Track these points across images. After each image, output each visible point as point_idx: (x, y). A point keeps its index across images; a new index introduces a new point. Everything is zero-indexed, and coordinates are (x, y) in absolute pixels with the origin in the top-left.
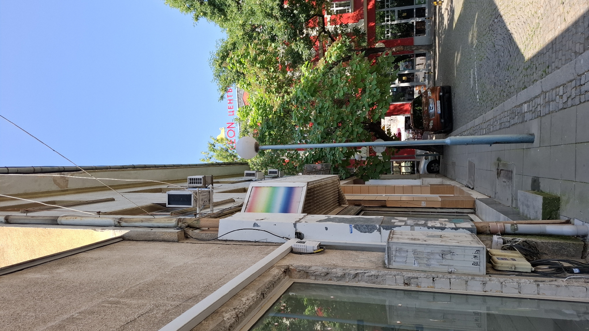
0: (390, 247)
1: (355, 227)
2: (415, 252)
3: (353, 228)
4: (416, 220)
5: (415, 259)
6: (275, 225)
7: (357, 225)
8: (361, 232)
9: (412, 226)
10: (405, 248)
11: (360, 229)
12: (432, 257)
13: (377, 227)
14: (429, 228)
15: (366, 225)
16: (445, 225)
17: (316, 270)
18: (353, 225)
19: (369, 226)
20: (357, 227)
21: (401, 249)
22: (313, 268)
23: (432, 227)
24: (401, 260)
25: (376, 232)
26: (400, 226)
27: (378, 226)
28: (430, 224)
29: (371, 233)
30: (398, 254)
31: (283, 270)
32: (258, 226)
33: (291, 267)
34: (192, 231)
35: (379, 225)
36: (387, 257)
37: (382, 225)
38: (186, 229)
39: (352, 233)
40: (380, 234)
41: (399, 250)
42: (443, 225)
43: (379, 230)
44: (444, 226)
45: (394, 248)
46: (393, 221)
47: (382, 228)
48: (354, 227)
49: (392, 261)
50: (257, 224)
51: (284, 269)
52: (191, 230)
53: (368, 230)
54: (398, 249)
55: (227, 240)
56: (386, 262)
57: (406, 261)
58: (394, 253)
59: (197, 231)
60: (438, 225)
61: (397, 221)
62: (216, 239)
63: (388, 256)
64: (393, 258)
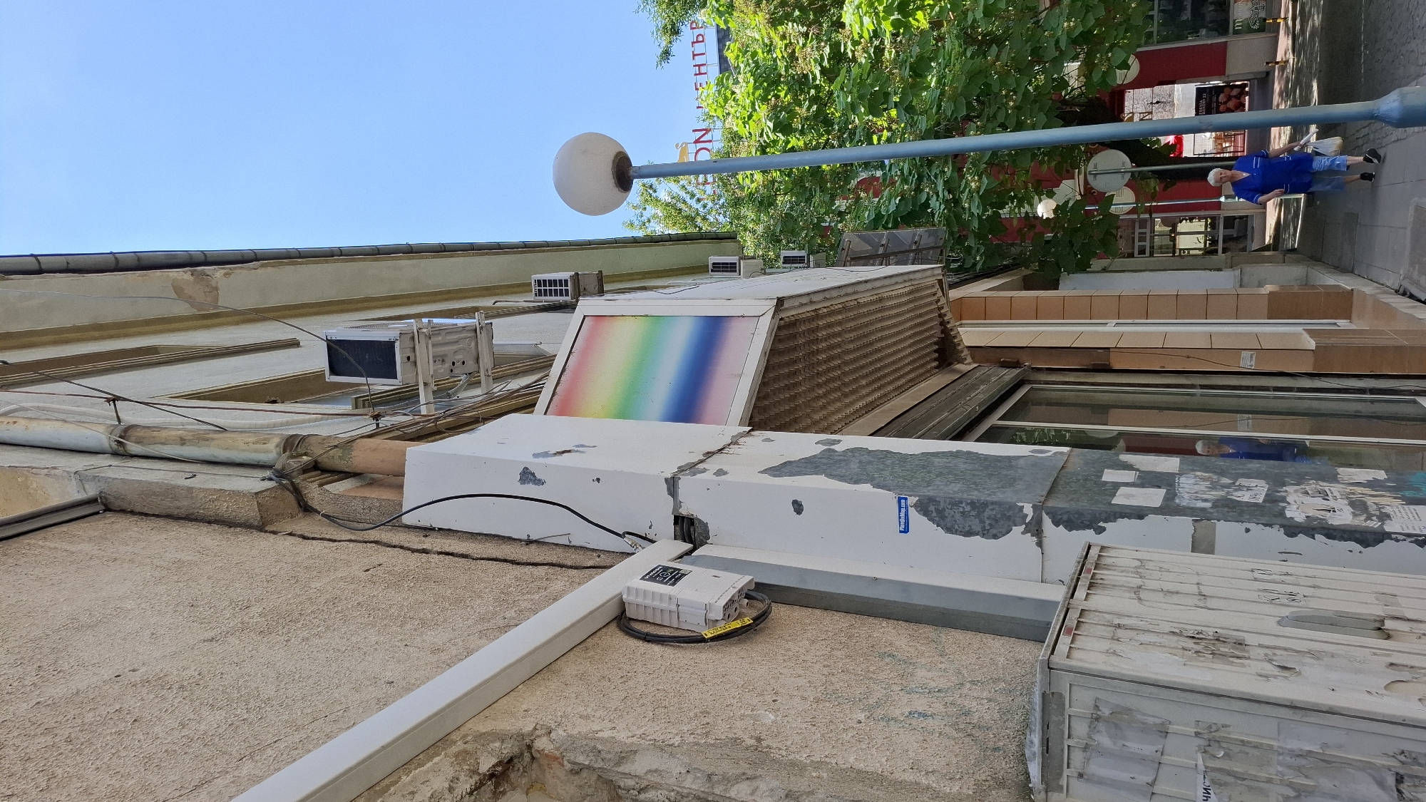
0: (1061, 696)
1: (924, 508)
2: (1211, 740)
3: (912, 512)
4: (1223, 473)
5: (1213, 781)
6: (598, 480)
7: (931, 500)
8: (949, 530)
9: (1200, 516)
10: (1152, 709)
11: (943, 518)
12: (1325, 783)
13: (1025, 511)
14: (1292, 530)
15: (972, 504)
16: (1384, 517)
17: (654, 778)
18: (912, 500)
19: (985, 505)
20: (932, 508)
21: (1129, 711)
22: (640, 766)
23: (1312, 528)
24: (1124, 776)
25: (1017, 538)
26: (1139, 513)
27: (1028, 510)
28: (1299, 506)
29: (995, 537)
30: (1104, 740)
31: (486, 764)
32: (539, 482)
33: (542, 744)
34: (321, 485)
35: (1035, 507)
36: (1037, 747)
37: (1050, 504)
38: (302, 477)
39: (906, 531)
40: (1040, 544)
41: (1118, 720)
42: (1369, 518)
43: (1035, 529)
44: (1374, 524)
45: (1080, 702)
46: (1109, 476)
47: (1047, 522)
48: (915, 506)
49: (1066, 772)
50: (533, 474)
51: (494, 761)
52: (315, 485)
53: (982, 522)
54: (1106, 711)
55: (434, 529)
56: (1034, 769)
57: (1152, 784)
58: (1080, 728)
59: (341, 487)
60: (1344, 517)
61: (1129, 476)
62: (394, 521)
63: (1046, 743)
64: (1077, 757)
